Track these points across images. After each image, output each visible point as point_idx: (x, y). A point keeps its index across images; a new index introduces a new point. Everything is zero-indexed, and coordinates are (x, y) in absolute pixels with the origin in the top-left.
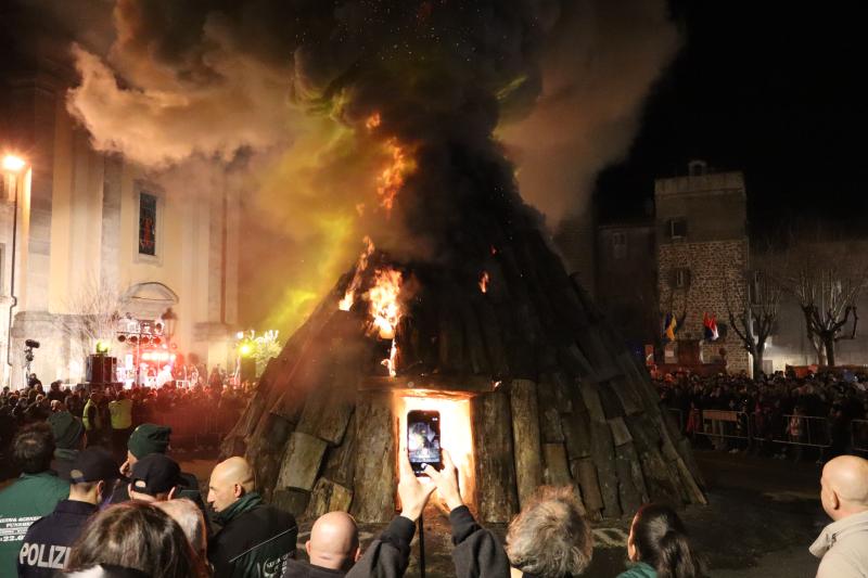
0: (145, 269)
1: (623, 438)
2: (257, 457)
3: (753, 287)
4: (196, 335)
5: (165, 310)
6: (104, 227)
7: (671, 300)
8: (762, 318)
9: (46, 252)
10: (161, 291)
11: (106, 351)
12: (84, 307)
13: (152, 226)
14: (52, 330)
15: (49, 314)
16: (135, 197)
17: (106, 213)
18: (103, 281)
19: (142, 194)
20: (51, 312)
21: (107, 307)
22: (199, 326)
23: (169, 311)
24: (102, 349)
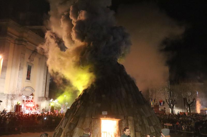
0: (27, 83)
1: (153, 131)
2: (67, 133)
3: (170, 93)
4: (38, 100)
5: (31, 94)
6: (19, 73)
7: (152, 95)
8: (173, 100)
9: (4, 78)
10: (31, 89)
11: (19, 104)
12: (12, 92)
13: (30, 73)
14: (4, 98)
15: (4, 94)
16: (27, 66)
17: (20, 70)
18: (18, 86)
19: (28, 66)
20: (4, 93)
21: (18, 92)
22: (39, 98)
23: (32, 94)
24: (19, 103)
